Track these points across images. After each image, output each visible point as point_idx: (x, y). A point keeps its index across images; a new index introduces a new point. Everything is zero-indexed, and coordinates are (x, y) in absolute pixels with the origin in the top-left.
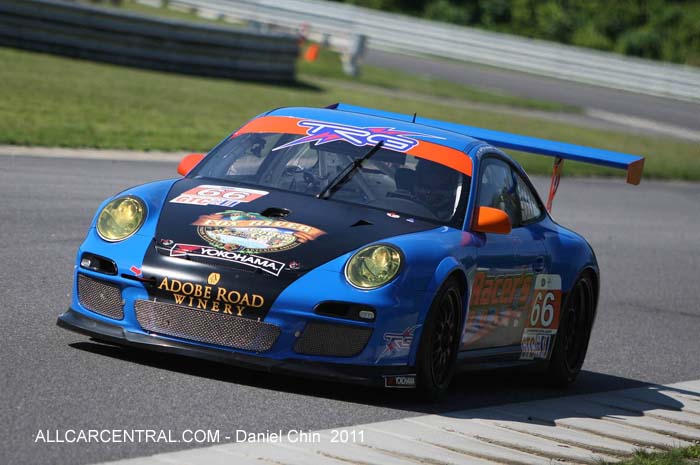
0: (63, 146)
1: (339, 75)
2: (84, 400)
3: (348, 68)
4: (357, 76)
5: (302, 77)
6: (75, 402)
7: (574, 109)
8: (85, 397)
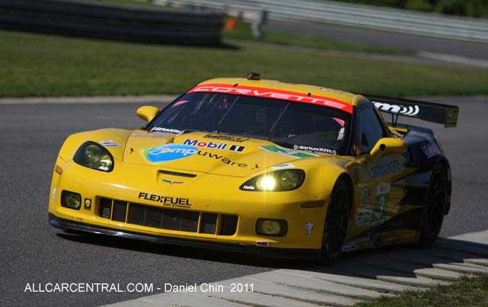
0: (67, 95)
1: (250, 38)
2: (89, 264)
3: (256, 33)
4: (263, 38)
5: (226, 41)
6: (84, 266)
7: (409, 52)
8: (91, 262)
